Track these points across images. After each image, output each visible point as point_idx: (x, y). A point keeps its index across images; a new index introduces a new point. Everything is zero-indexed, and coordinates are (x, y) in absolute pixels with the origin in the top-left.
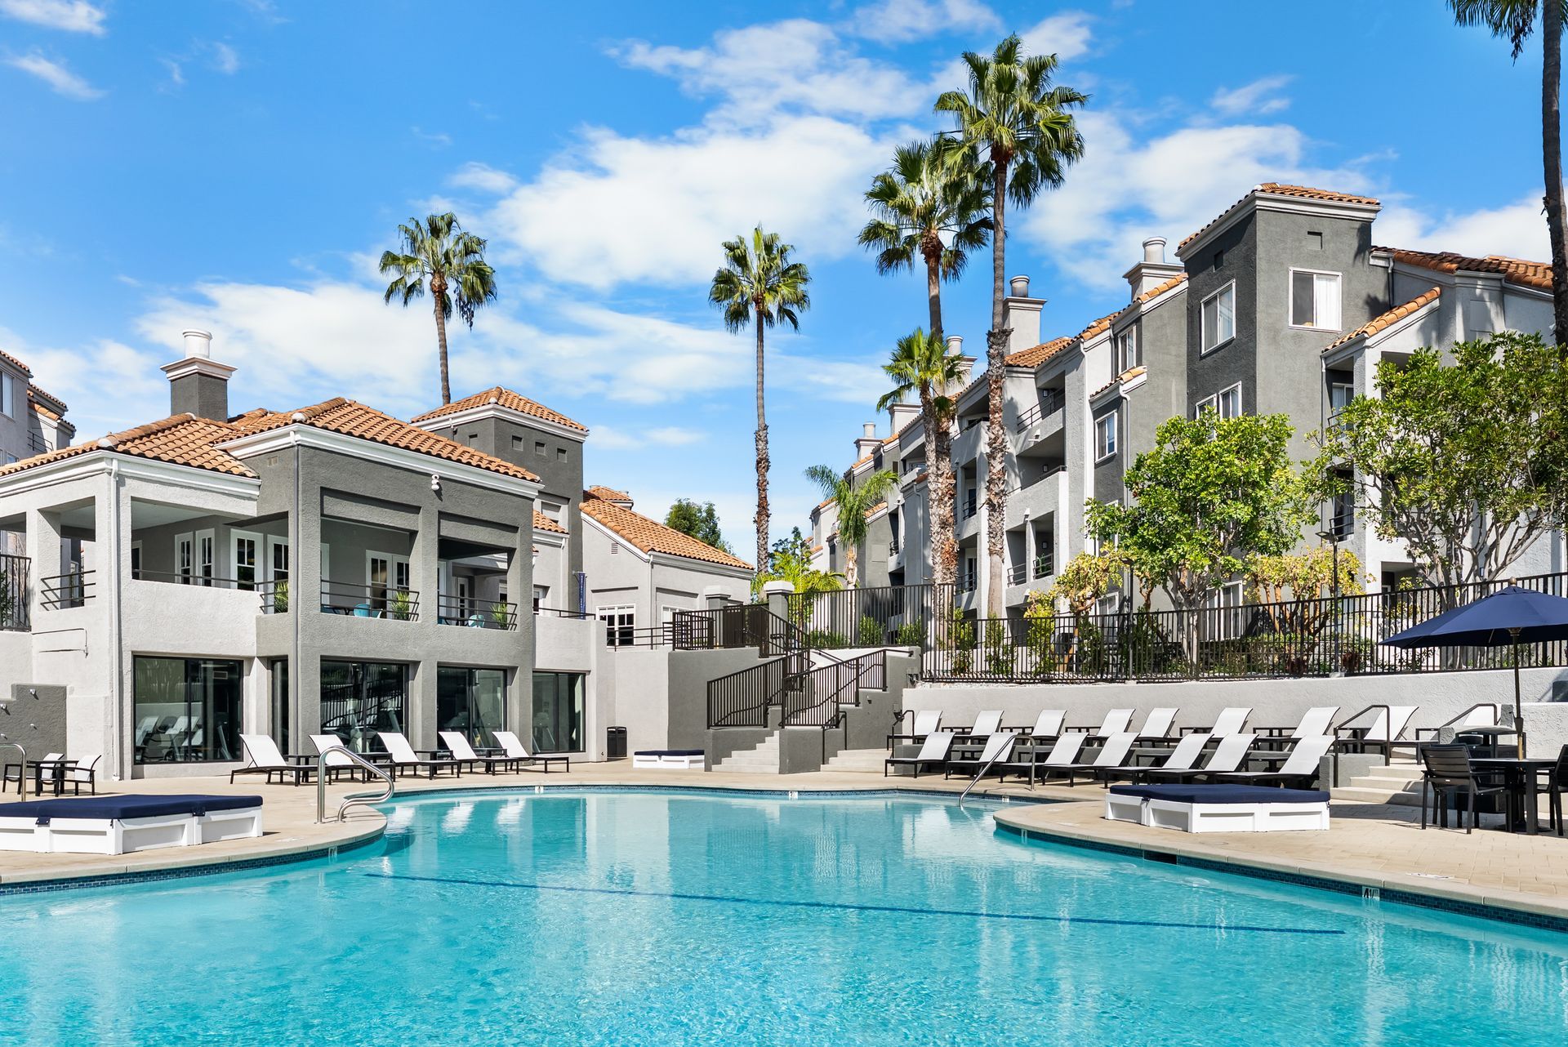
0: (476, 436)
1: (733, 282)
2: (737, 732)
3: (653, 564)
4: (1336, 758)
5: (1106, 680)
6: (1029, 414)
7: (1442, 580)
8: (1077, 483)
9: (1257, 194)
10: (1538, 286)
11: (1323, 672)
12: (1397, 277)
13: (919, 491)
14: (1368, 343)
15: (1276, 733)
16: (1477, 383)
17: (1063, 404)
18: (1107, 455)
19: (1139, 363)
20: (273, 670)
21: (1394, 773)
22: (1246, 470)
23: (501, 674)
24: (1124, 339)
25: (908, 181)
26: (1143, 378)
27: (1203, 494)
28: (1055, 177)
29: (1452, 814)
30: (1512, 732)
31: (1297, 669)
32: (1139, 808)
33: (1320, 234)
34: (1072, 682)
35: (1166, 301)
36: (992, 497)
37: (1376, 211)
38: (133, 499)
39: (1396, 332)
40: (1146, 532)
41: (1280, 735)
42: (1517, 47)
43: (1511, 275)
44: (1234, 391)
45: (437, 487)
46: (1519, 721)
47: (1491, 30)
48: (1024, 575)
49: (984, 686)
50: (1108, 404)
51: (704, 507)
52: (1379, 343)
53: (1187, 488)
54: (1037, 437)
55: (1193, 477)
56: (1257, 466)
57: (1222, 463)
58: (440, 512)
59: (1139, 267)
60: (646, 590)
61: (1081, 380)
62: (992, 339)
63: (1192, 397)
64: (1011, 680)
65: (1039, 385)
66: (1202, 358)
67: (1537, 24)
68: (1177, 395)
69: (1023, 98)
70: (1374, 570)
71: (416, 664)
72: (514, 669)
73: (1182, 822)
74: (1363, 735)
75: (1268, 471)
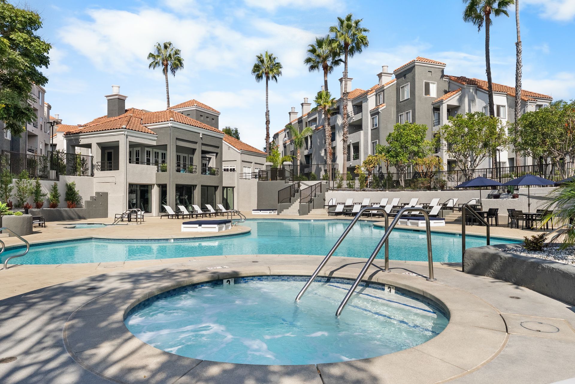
0: (189, 115)
1: (259, 68)
2: (284, 205)
3: (241, 153)
4: (442, 211)
5: (380, 191)
6: (351, 113)
7: (464, 168)
8: (366, 134)
9: (416, 61)
10: (485, 90)
11: (435, 189)
12: (450, 83)
13: (317, 133)
14: (444, 102)
15: (425, 205)
16: (471, 124)
17: (362, 112)
18: (375, 127)
19: (384, 103)
20: (160, 187)
21: (455, 214)
22: (417, 138)
23: (214, 188)
24: (379, 95)
25: (319, 48)
26: (385, 107)
27: (407, 144)
28: (360, 50)
29: (468, 223)
30: (479, 205)
31: (429, 188)
32: (407, 222)
33: (431, 72)
34: (371, 191)
35: (391, 86)
36: (344, 138)
37: (445, 66)
38: (129, 141)
39: (451, 99)
40: (392, 153)
41: (426, 205)
42: (479, 29)
43: (478, 86)
44: (409, 112)
45: (201, 137)
46: (481, 204)
47: (473, 23)
48: (350, 159)
49: (347, 192)
50: (375, 113)
51: (234, 130)
52: (446, 102)
53: (402, 142)
54: (353, 120)
55: (404, 140)
56: (419, 137)
57: (411, 136)
58: (202, 143)
59: (381, 73)
60: (239, 161)
61: (367, 106)
62: (344, 95)
63: (398, 112)
64: (354, 190)
65: (353, 104)
66: (400, 102)
67: (484, 24)
68: (393, 111)
69: (353, 30)
70: (445, 162)
71: (196, 186)
72: (218, 187)
73: (417, 224)
74: (446, 205)
75: (422, 139)
